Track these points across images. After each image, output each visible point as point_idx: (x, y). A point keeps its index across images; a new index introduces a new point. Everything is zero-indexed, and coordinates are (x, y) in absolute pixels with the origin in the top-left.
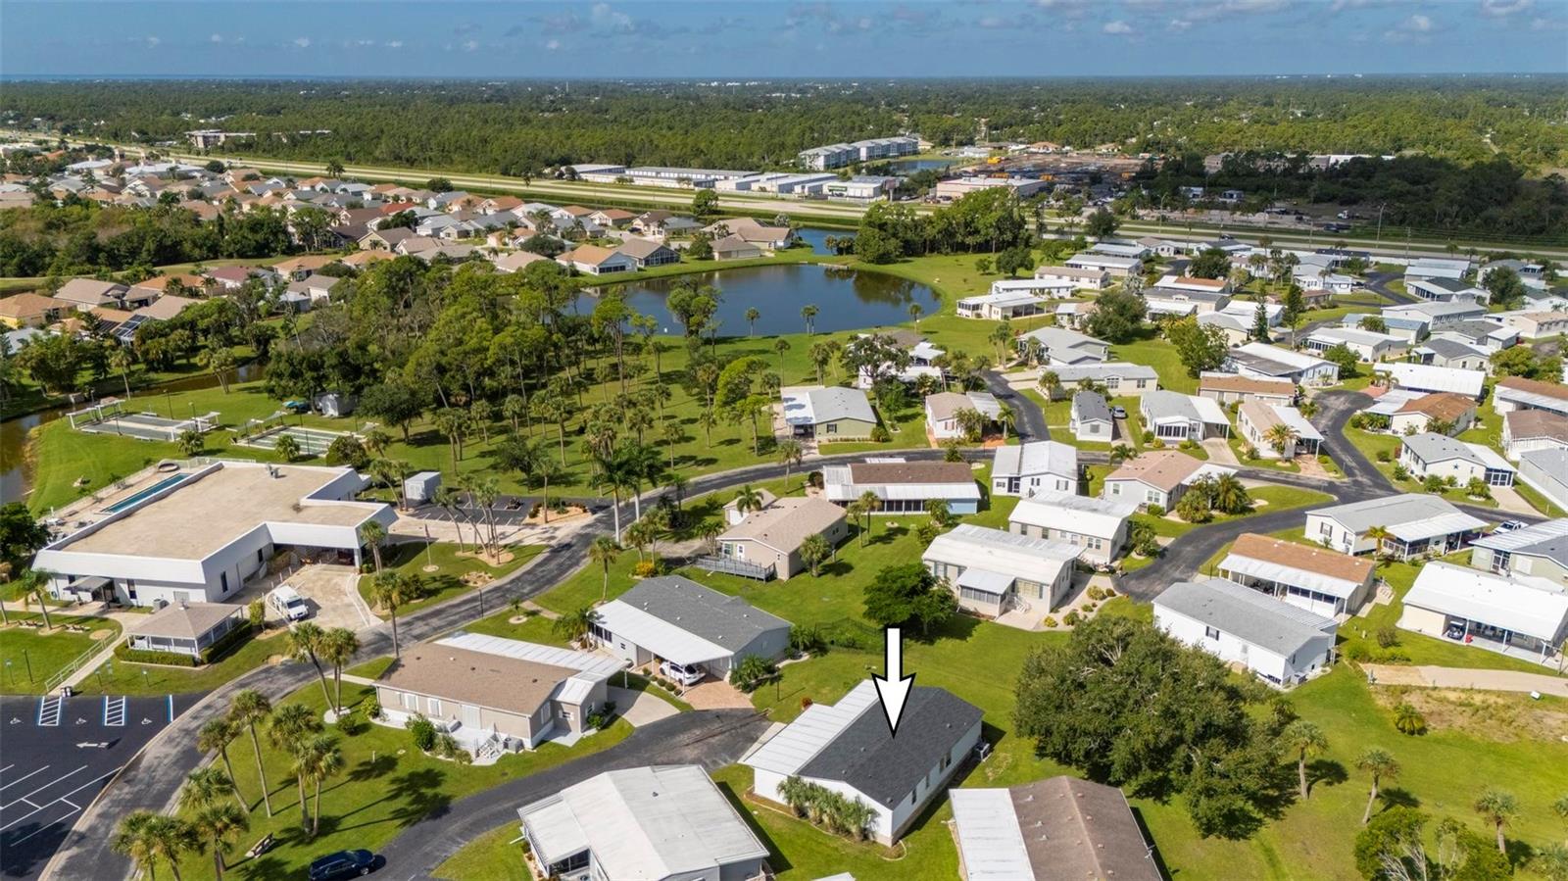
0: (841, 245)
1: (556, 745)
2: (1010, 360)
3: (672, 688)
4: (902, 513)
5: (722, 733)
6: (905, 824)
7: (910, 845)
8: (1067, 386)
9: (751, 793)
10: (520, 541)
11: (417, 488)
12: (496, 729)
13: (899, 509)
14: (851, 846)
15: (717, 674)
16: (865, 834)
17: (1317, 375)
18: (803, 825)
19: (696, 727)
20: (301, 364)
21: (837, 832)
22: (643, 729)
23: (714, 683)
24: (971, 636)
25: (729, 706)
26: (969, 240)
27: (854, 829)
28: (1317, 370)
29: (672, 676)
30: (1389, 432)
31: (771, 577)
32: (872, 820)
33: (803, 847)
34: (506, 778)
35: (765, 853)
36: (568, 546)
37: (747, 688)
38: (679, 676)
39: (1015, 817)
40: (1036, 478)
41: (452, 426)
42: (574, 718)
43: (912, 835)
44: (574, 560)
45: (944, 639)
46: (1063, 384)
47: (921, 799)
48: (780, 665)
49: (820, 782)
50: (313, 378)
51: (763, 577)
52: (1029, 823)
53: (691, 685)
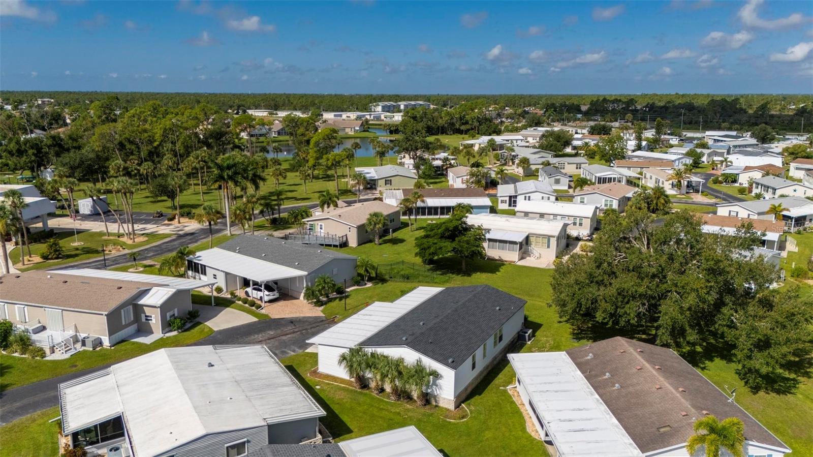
0: (392, 129)
1: (134, 343)
2: (495, 164)
3: (253, 304)
4: (438, 217)
5: (294, 332)
6: (466, 389)
7: (473, 408)
8: (533, 167)
9: (315, 373)
10: (157, 232)
11: (88, 205)
12: (77, 331)
13: (436, 214)
14: (415, 409)
15: (295, 295)
16: (427, 399)
17: (680, 164)
18: (365, 394)
19: (271, 330)
20: (25, 145)
21: (399, 399)
22: (220, 332)
23: (290, 301)
24: (499, 271)
25: (302, 315)
26: (463, 128)
27: (415, 395)
28: (680, 161)
29: (255, 294)
30: (737, 185)
31: (344, 245)
32: (434, 384)
33: (364, 413)
34: (74, 369)
35: (322, 412)
36: (192, 234)
37: (319, 303)
38: (260, 294)
39: (579, 372)
40: (527, 195)
41: (119, 168)
42: (155, 321)
43: (473, 400)
44: (194, 240)
45: (478, 273)
46: (532, 166)
47: (480, 366)
48: (348, 290)
49: (381, 350)
50: (33, 154)
51: (338, 244)
52: (596, 376)
53: (271, 301)
